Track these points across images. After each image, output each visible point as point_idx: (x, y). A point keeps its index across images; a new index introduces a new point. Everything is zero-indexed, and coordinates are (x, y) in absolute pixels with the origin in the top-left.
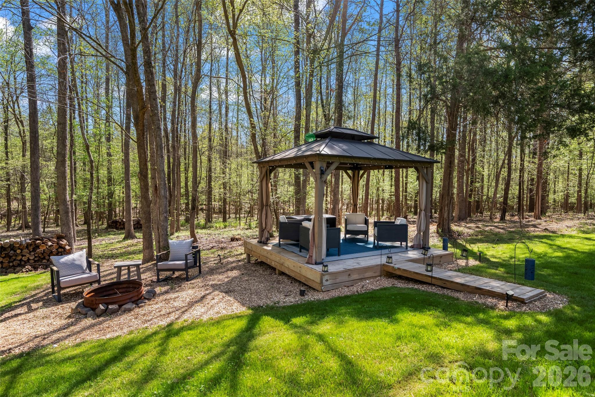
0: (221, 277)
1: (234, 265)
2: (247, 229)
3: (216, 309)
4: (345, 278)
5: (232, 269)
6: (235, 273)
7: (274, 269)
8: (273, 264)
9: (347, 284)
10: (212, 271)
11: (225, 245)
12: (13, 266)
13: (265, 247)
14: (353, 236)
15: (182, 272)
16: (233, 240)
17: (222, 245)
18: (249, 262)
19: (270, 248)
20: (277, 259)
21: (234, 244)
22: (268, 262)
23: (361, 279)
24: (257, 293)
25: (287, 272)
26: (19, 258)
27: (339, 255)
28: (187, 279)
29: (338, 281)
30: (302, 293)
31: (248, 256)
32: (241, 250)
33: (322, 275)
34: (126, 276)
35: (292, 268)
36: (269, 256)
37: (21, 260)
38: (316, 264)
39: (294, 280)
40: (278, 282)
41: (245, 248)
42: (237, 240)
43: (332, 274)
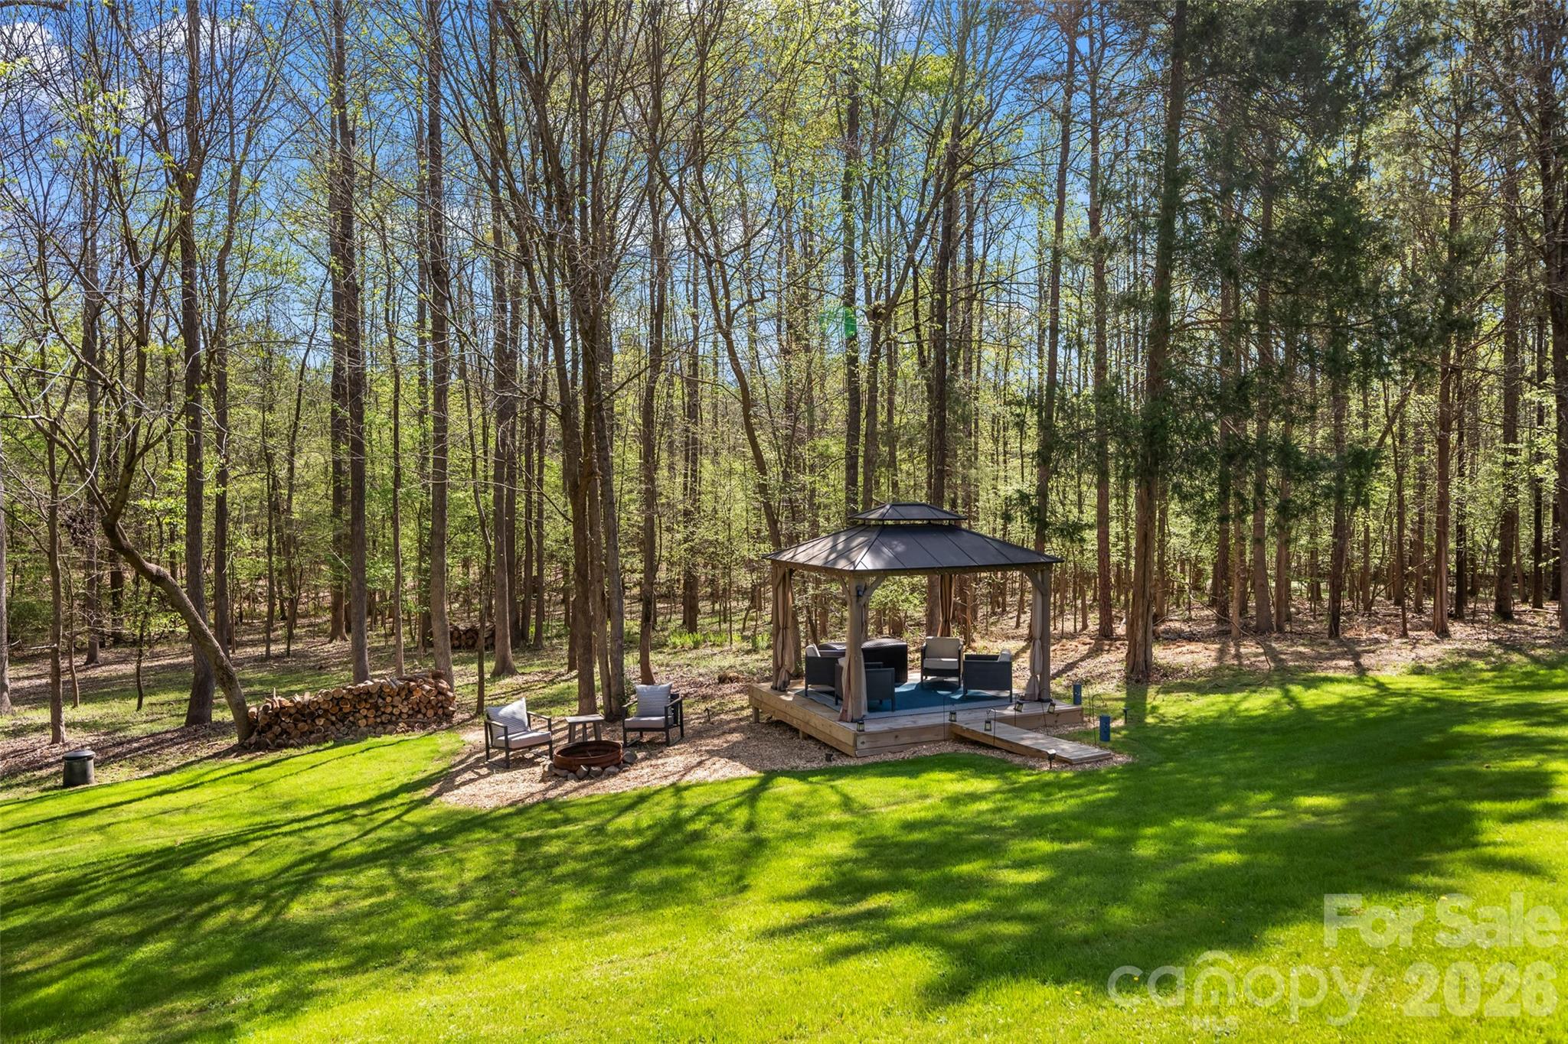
0: (716, 741)
1: (733, 725)
2: (748, 652)
3: (721, 773)
4: (891, 741)
5: (732, 731)
6: (736, 737)
7: (796, 731)
8: (795, 723)
9: (894, 749)
10: (699, 734)
11: (709, 691)
12: (382, 723)
13: (783, 697)
14: (940, 678)
15: (656, 734)
16: (723, 680)
17: (704, 691)
18: (757, 721)
19: (790, 699)
20: (801, 715)
21: (727, 688)
22: (788, 720)
23: (915, 744)
24: (770, 759)
25: (814, 735)
26: (388, 710)
27: (893, 710)
28: (667, 744)
29: (879, 744)
30: (829, 758)
31: (756, 710)
32: (742, 700)
33: (856, 736)
34: (566, 741)
35: (820, 728)
36: (788, 710)
37: (392, 714)
38: (853, 721)
39: (822, 744)
40: (801, 748)
41: (751, 697)
42: (731, 680)
43: (871, 734)
